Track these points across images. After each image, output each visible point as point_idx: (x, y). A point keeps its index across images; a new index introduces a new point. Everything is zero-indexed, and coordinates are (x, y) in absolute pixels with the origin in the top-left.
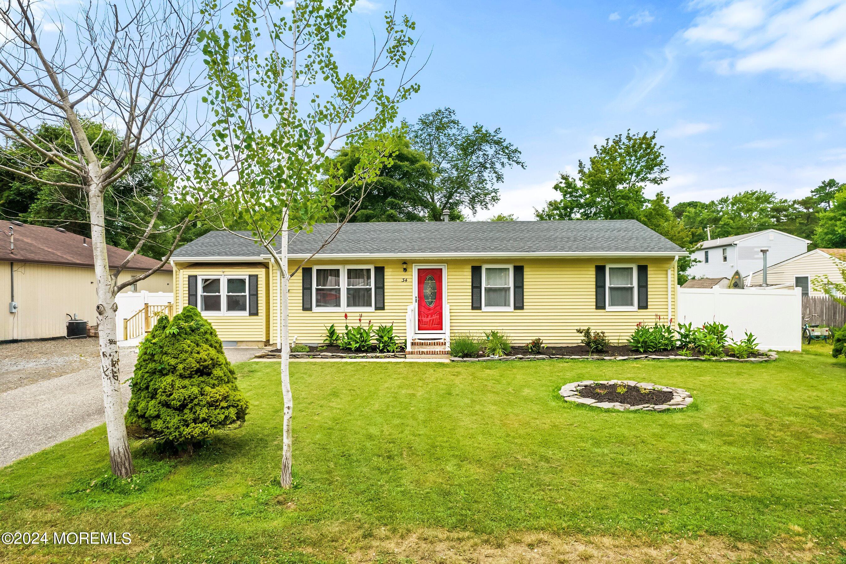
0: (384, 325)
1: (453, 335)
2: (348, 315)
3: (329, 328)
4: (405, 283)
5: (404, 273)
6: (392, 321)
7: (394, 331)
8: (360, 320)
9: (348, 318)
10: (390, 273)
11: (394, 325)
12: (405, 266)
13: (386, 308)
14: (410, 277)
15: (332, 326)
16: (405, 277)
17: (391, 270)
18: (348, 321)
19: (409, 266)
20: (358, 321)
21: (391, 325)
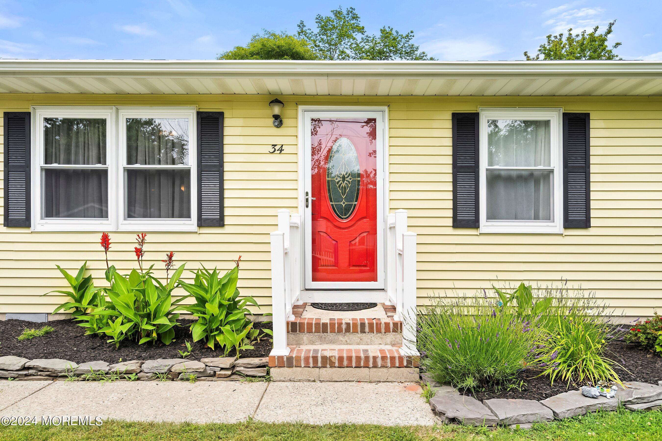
0: (210, 266)
1: (424, 293)
2: (112, 238)
3: (74, 274)
4: (277, 157)
5: (275, 131)
6: (236, 257)
7: (239, 284)
8: (139, 252)
9: (112, 247)
10: (238, 131)
11: (242, 265)
12: (277, 110)
13: (227, 221)
14: (291, 140)
15: (84, 269)
16: (278, 141)
17: (240, 122)
18: (110, 256)
19: (289, 112)
20: (134, 256)
21: (233, 265)
